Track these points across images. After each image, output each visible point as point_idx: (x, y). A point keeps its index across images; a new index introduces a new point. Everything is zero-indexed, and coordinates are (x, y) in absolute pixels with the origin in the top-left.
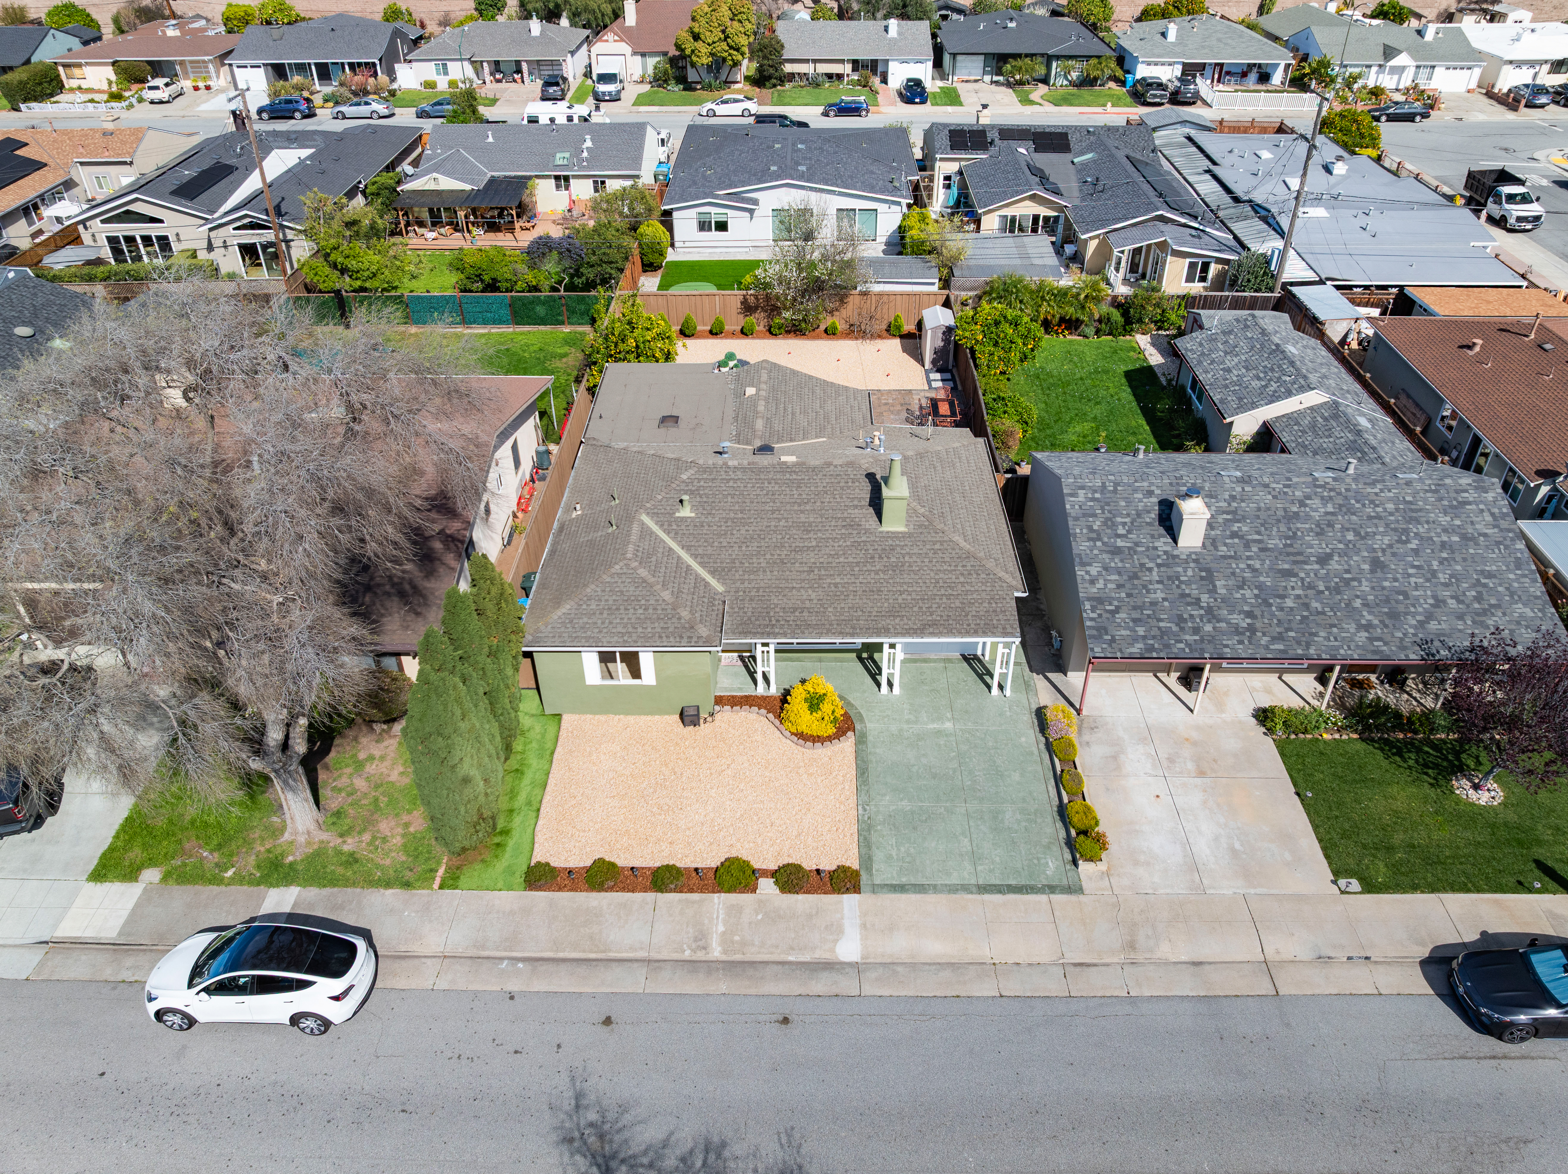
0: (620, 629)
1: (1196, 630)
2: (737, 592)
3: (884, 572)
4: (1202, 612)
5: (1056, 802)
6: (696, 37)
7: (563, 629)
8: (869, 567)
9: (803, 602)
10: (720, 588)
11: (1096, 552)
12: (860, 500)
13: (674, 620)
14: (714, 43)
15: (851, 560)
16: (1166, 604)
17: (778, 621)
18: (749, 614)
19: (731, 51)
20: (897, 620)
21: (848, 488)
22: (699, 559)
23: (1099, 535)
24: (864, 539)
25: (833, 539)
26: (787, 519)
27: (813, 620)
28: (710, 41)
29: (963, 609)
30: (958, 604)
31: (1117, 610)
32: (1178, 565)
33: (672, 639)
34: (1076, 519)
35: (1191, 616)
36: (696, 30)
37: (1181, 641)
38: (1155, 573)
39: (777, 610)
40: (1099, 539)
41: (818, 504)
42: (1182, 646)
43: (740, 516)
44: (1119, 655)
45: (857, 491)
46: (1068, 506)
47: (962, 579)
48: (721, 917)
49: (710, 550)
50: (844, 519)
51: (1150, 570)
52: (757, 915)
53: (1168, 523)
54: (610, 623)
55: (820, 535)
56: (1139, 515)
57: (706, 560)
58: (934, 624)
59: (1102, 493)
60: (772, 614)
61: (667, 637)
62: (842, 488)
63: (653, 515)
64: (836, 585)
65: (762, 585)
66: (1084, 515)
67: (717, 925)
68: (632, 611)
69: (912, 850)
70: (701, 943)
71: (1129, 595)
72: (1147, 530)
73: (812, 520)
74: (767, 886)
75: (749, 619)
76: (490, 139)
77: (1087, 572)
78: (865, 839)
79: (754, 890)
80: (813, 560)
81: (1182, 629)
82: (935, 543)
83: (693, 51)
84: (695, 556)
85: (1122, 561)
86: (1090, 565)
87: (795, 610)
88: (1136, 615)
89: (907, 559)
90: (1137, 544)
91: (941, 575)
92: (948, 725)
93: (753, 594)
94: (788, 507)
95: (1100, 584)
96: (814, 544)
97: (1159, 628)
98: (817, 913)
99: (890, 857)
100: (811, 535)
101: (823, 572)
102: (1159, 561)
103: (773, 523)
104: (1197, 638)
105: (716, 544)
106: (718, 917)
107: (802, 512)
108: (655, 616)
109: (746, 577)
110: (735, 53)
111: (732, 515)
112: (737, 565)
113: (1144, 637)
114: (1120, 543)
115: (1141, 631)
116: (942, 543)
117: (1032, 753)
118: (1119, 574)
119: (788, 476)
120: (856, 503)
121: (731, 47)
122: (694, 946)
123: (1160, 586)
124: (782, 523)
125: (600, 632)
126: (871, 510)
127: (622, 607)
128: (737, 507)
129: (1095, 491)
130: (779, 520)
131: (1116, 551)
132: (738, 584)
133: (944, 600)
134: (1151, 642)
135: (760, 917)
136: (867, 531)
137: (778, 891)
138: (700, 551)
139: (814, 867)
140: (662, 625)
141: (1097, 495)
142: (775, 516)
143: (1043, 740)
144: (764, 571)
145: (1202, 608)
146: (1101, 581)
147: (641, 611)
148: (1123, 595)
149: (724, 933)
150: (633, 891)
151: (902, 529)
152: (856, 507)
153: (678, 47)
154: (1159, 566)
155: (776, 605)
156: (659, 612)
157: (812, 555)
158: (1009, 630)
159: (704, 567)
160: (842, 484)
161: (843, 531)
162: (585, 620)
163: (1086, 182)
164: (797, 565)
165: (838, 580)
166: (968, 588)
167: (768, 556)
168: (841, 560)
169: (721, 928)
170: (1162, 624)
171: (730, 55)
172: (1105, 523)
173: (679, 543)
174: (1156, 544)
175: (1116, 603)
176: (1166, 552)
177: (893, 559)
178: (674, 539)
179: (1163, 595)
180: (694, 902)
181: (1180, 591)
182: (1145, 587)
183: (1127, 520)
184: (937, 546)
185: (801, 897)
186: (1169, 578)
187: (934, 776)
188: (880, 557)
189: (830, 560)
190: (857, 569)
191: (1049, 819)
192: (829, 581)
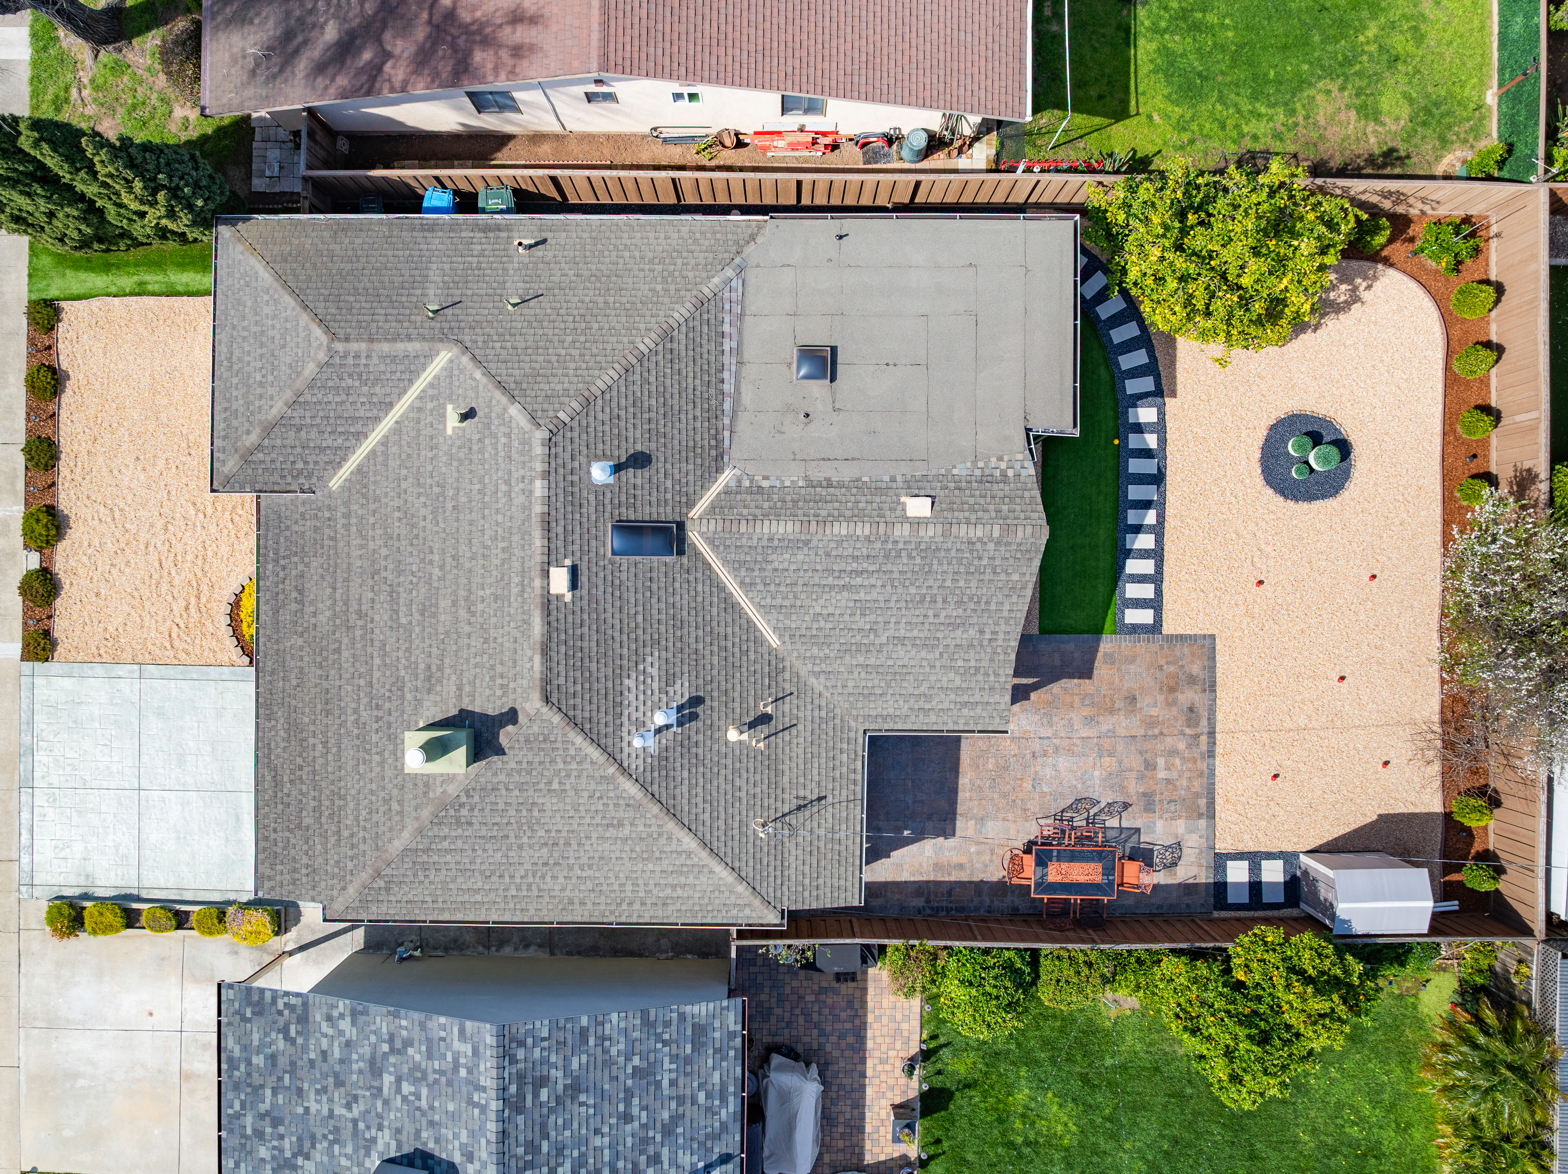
0: (237, 353)
1: (259, 1134)
2: (329, 508)
3: (357, 721)
4: (288, 1154)
8: (364, 701)
9: (312, 602)
10: (335, 484)
11: (373, 1038)
12: (472, 695)
15: (377, 674)
16: (300, 1110)
17: (284, 568)
18: (295, 528)
21: (493, 679)
22: (381, 448)
23: (399, 1052)
24: (409, 696)
25: (408, 650)
26: (441, 579)
27: (285, 617)
29: (299, 826)
30: (307, 821)
31: (287, 1038)
32: (356, 1150)
33: (223, 425)
34: (423, 1027)
35: (281, 1137)
37: (243, 1106)
38: (344, 1111)
39: (301, 567)
40: (392, 1050)
41: (467, 629)
42: (237, 1106)
43: (449, 505)
45: (488, 692)
47: (346, 833)
49: (393, 463)
50: (440, 669)
51: (348, 1106)
54: (244, 338)
55: (417, 629)
56: (432, 1124)
57: (380, 459)
58: (277, 783)
59: (469, 1082)
60: (295, 559)
61: (225, 419)
62: (493, 668)
63: (449, 371)
64: (338, 651)
65: (341, 544)
66: (429, 1041)
68: (259, 365)
71: (312, 1062)
72: (409, 1128)
73: (442, 618)
74: (32, 561)
75: (287, 530)
77: (342, 1016)
80: (377, 618)
81: (262, 1117)
82: (400, 802)
84: (384, 442)
85: (361, 1072)
86: (354, 1023)
87: (301, 592)
88: (283, 1061)
89: (377, 758)
90: (386, 1102)
91: (351, 805)
93: (327, 531)
94: (463, 581)
95: (325, 1027)
96: (404, 621)
97: (262, 1086)
100: (417, 616)
101: (358, 633)
102: (361, 1125)
103: (436, 557)
104: (249, 1131)
105: (404, 472)
107: (454, 603)
108: (251, 398)
109: (354, 521)
111: (451, 493)
112: (372, 507)
113: (249, 1063)
114: (388, 1079)
115: (258, 1060)
116: (401, 813)
118: (342, 1061)
119: (516, 580)
120: (467, 688)
123: (325, 1112)
124: (437, 572)
126: (453, 712)
127: (264, 350)
128: (464, 499)
129: (470, 1071)
130: (442, 568)
131: (375, 1068)
132: (343, 509)
133: (313, 803)
134: (243, 1067)
136: (419, 702)
138: (394, 449)
139: (57, 613)
140: (241, 409)
141: (463, 1072)
142: (449, 560)
144: (361, 547)
145: (295, 1156)
146: (330, 1032)
147: (259, 378)
148: (312, 1056)
152: (460, 688)
154: (355, 1122)
155: (307, 565)
156: (257, 404)
157: (386, 617)
159: (368, 457)
160: (499, 669)
161: (422, 666)
164: (370, 595)
165: (346, 654)
166: (332, 840)
167: (384, 552)
168: (377, 661)
170: (268, 1092)
172: (416, 1067)
175: (300, 1041)
177: (375, 738)
179: (313, 1110)
181: (319, 1136)
182: (324, 1090)
183: (424, 1103)
184: (395, 806)
186: (336, 1130)
188: (378, 719)
189: (377, 644)
190: (362, 682)
192: (345, 640)
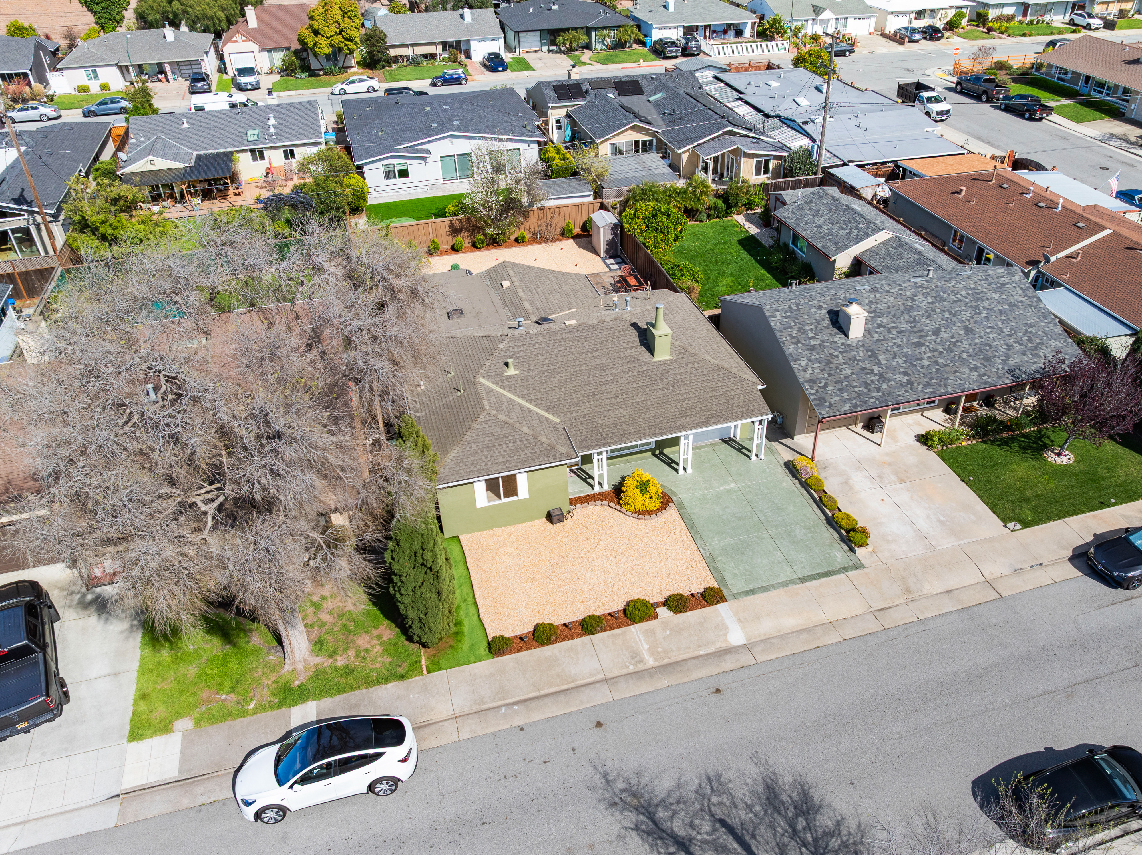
0: (501, 460)
1: (878, 389)
2: (570, 420)
3: (666, 388)
4: (877, 377)
5: (823, 517)
6: (316, 33)
7: (458, 468)
8: (656, 387)
9: (619, 418)
10: (557, 420)
11: (800, 351)
12: (633, 342)
13: (538, 446)
14: (332, 36)
15: (641, 384)
16: (854, 376)
17: (607, 434)
18: (585, 433)
19: (347, 42)
20: (688, 419)
21: (622, 335)
22: (533, 403)
23: (798, 339)
24: (645, 368)
25: (624, 372)
26: (586, 364)
27: (631, 429)
28: (329, 35)
29: (728, 403)
30: (724, 401)
31: (826, 386)
32: (853, 350)
33: (541, 459)
34: (781, 332)
35: (872, 381)
36: (316, 27)
37: (872, 398)
38: (840, 358)
39: (604, 427)
40: (800, 342)
41: (605, 350)
42: (873, 400)
43: (552, 367)
44: (838, 413)
45: (628, 337)
46: (772, 324)
47: (720, 384)
48: (642, 639)
49: (539, 395)
50: (627, 358)
51: (837, 356)
52: (666, 632)
53: (838, 325)
54: (492, 457)
55: (613, 371)
56: (818, 323)
57: (539, 402)
58: (713, 416)
59: (791, 312)
60: (601, 430)
61: (538, 458)
62: (617, 336)
63: (488, 377)
64: (637, 403)
65: (586, 412)
66: (785, 328)
67: (642, 645)
68: (504, 445)
69: (747, 567)
70: (637, 659)
71: (830, 375)
72: (826, 331)
73: (604, 362)
74: (663, 612)
75: (586, 437)
76: (186, 125)
77: (799, 365)
78: (714, 567)
79: (656, 617)
80: (615, 389)
81: (869, 390)
82: (693, 363)
83: (315, 44)
84: (530, 401)
85: (818, 354)
86: (799, 360)
87: (616, 425)
88: (838, 386)
89: (679, 377)
90: (823, 341)
91: (706, 384)
92: (733, 485)
93: (582, 419)
94: (584, 356)
95: (810, 371)
96: (612, 378)
97: (856, 392)
98: (705, 621)
99: (735, 575)
100: (607, 372)
101: (625, 396)
102: (840, 350)
103: (577, 369)
104: (880, 394)
105: (542, 390)
106: (640, 640)
107: (595, 357)
108: (523, 446)
109: (572, 409)
110: (350, 43)
111: (546, 368)
112: (563, 401)
113: (849, 399)
114: (813, 342)
115: (845, 396)
116: (698, 362)
117: (795, 492)
118: (819, 362)
119: (576, 334)
120: (630, 345)
121: (346, 39)
122: (633, 662)
123: (846, 366)
124: (584, 367)
125: (487, 464)
126: (643, 348)
127: (496, 444)
128: (547, 362)
129: (786, 312)
130: (581, 366)
131: (812, 348)
132: (569, 415)
133: (714, 400)
134: (854, 401)
135: (668, 633)
136: (645, 363)
137: (672, 614)
138: (533, 397)
139: (689, 593)
140: (531, 451)
141: (788, 314)
142: (577, 363)
143: (797, 481)
144: (584, 403)
145: (876, 375)
146: (810, 369)
147: (511, 444)
148: (826, 375)
149: (649, 649)
150: (572, 639)
151: (668, 357)
152: (631, 348)
153: (301, 41)
154: (841, 353)
155: (602, 424)
156: (525, 442)
157: (613, 386)
158: (763, 411)
159: (539, 408)
160: (617, 334)
161: (629, 366)
162: (472, 458)
163: (665, 113)
164: (605, 394)
165: (637, 399)
166: (726, 389)
167: (582, 392)
168: (635, 385)
169: (646, 646)
170: (856, 389)
171: (346, 45)
172: (799, 331)
173: (515, 394)
174: (835, 339)
175: (823, 381)
176: (843, 344)
177: (670, 379)
178: (509, 391)
179: (850, 371)
180: (619, 635)
181: (859, 367)
182: (837, 368)
183: (812, 327)
184: (696, 365)
185: (689, 613)
186: (850, 360)
187: (740, 519)
188: (661, 379)
189: (627, 387)
190: (647, 390)
191: (824, 529)
192: (631, 401)
